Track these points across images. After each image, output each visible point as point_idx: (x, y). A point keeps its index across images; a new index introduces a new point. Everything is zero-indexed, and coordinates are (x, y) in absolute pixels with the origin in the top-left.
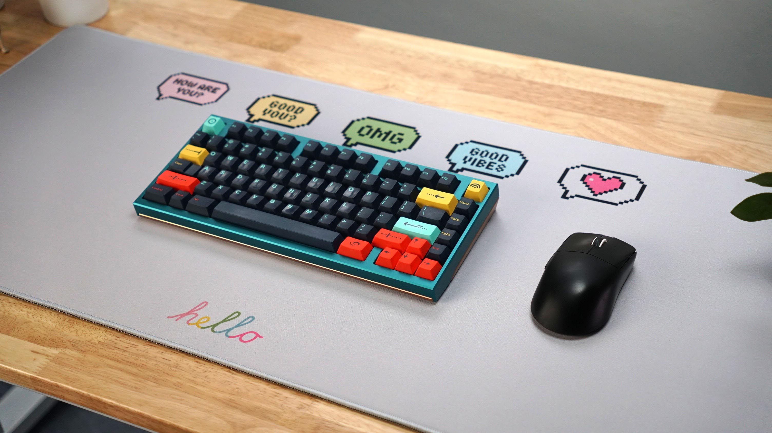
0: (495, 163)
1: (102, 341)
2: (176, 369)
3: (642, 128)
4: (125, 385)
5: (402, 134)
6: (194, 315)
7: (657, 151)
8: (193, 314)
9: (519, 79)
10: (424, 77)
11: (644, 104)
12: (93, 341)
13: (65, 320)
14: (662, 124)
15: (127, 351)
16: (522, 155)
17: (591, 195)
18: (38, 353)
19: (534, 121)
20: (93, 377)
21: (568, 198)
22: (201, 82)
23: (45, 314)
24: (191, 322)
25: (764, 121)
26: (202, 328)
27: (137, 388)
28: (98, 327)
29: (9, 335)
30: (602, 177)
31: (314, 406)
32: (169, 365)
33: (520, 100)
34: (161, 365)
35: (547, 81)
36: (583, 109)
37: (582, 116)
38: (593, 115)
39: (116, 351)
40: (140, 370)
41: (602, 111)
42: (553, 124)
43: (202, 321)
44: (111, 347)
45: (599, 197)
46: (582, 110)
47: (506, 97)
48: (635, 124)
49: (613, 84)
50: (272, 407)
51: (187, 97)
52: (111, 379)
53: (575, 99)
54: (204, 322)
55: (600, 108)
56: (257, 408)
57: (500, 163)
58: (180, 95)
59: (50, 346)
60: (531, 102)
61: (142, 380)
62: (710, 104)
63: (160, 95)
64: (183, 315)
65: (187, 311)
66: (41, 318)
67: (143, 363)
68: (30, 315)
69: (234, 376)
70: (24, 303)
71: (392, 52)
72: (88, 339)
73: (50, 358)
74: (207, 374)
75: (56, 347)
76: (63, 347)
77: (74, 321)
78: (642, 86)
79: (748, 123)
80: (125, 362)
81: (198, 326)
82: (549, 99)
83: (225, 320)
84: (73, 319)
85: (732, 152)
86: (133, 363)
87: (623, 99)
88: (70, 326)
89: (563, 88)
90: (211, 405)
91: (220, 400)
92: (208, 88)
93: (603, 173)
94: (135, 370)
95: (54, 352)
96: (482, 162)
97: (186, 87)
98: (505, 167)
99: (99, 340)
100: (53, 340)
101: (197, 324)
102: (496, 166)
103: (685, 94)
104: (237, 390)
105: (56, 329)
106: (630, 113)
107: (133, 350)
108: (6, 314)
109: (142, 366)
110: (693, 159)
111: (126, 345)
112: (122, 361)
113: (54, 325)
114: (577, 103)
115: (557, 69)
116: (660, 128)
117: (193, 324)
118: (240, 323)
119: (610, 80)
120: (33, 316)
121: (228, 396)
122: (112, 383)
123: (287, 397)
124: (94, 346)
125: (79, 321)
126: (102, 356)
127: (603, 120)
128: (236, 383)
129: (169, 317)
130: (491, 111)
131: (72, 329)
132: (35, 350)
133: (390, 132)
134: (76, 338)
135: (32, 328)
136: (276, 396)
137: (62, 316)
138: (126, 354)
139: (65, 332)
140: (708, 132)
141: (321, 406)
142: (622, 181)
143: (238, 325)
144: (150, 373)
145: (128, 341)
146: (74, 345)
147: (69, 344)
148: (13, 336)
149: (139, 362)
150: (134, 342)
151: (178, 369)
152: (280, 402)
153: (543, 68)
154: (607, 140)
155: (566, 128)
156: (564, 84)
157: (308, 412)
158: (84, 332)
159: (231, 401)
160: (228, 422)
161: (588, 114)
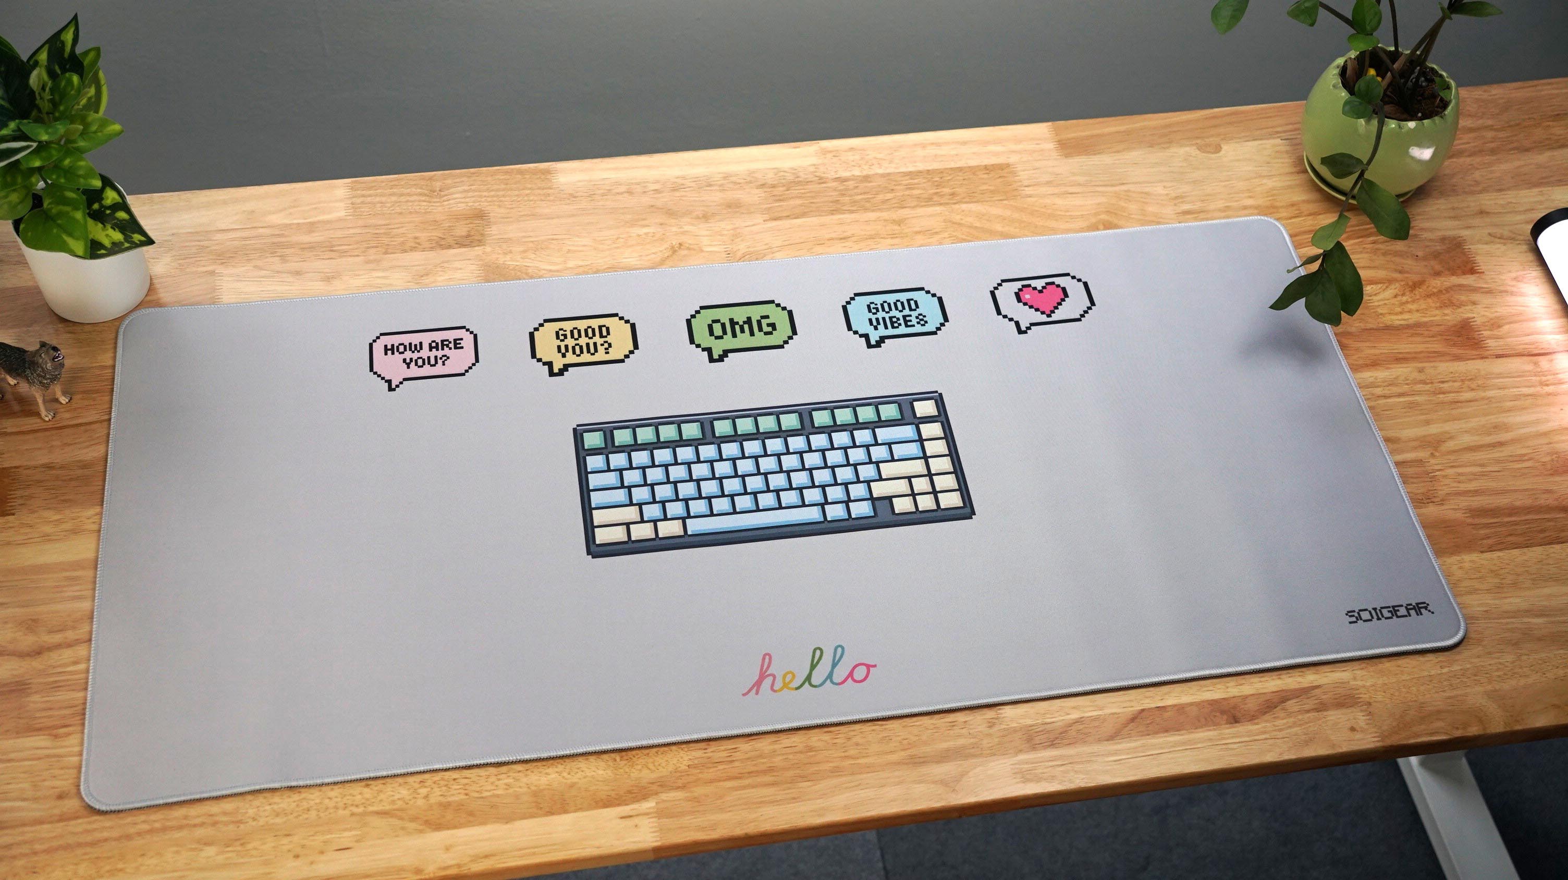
0: (910, 316)
1: (690, 763)
2: (813, 753)
3: (1012, 202)
4: (777, 801)
5: (767, 317)
6: (771, 678)
7: (1054, 231)
8: (769, 675)
9: (822, 180)
10: (706, 217)
11: (986, 168)
12: (679, 769)
13: (615, 760)
14: (1028, 191)
15: (734, 761)
16: (928, 292)
17: (1044, 318)
18: (631, 816)
19: (893, 236)
20: (729, 811)
21: (1025, 332)
22: (426, 338)
23: (582, 763)
24: (776, 688)
25: (1118, 152)
26: (797, 688)
27: (794, 798)
28: (666, 749)
29: (568, 813)
30: (1035, 288)
31: (1003, 716)
32: (801, 752)
33: (852, 212)
34: (791, 757)
35: (857, 172)
36: (930, 199)
37: (938, 209)
38: (947, 204)
39: (721, 767)
40: (775, 776)
41: (953, 194)
42: (919, 232)
43: (787, 680)
44: (710, 765)
45: (1055, 317)
46: (929, 201)
47: (833, 212)
48: (1001, 200)
49: (932, 151)
50: (961, 742)
51: (427, 370)
52: (754, 803)
53: (909, 187)
54: (791, 681)
55: (947, 190)
56: (948, 750)
57: (915, 314)
58: (414, 371)
59: (636, 800)
60: (866, 210)
61: (789, 785)
62: (1051, 146)
63: (389, 382)
64: (758, 684)
65: (756, 678)
66: (582, 771)
67: (768, 765)
68: (565, 774)
69: (887, 727)
70: (539, 764)
71: (630, 192)
72: (670, 769)
73: (653, 815)
74: (854, 740)
75: (645, 798)
76: (652, 795)
77: (627, 755)
78: (964, 143)
79: (1105, 159)
80: (746, 775)
81: (792, 689)
82: (881, 197)
83: (813, 667)
84: (624, 754)
85: (1122, 204)
86: (757, 772)
87: (960, 169)
88: (630, 763)
89: (883, 176)
90: (897, 773)
91: (898, 763)
92: (444, 344)
93: (1034, 283)
94: (767, 779)
95: (649, 805)
96: (894, 320)
97: (408, 355)
98: (925, 316)
99: (686, 763)
100: (630, 792)
101: (785, 685)
102: (914, 321)
103: (1018, 141)
104: (905, 742)
105: (618, 776)
106: (985, 187)
107: (738, 755)
108: (533, 788)
109: (771, 770)
110: (1094, 227)
111: (725, 754)
112: (740, 775)
113: (609, 772)
114: (916, 192)
115: (851, 149)
116: (1030, 196)
117: (781, 690)
118: (834, 660)
119: (924, 146)
120: (569, 774)
121: (903, 754)
122: (759, 807)
123: (965, 722)
124: (688, 775)
125: (634, 752)
126: (712, 781)
127: (964, 206)
128: (897, 734)
129: (744, 695)
130: (832, 239)
131: (639, 767)
132: (623, 815)
133: (749, 319)
134: (654, 776)
135: (586, 790)
136: (953, 726)
137: (605, 756)
138: (736, 764)
139: (632, 774)
140: (1079, 185)
141: (1008, 711)
142: (1058, 286)
143: (834, 665)
144: (790, 773)
145: (723, 748)
146: (663, 785)
147: (654, 787)
148: (575, 811)
149: (763, 767)
150: (729, 745)
151: (815, 751)
152: (964, 731)
153: (836, 153)
154: (993, 234)
155: (936, 233)
156: (880, 171)
157: (1003, 727)
158: (656, 764)
159: (912, 757)
160: (935, 782)
161: (941, 204)
